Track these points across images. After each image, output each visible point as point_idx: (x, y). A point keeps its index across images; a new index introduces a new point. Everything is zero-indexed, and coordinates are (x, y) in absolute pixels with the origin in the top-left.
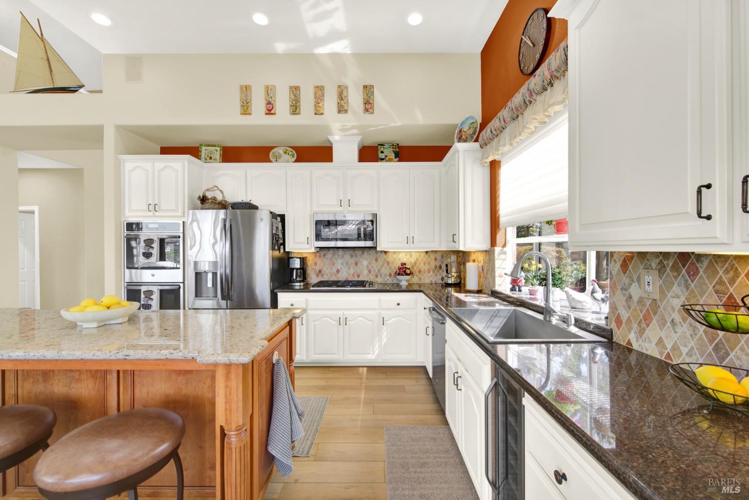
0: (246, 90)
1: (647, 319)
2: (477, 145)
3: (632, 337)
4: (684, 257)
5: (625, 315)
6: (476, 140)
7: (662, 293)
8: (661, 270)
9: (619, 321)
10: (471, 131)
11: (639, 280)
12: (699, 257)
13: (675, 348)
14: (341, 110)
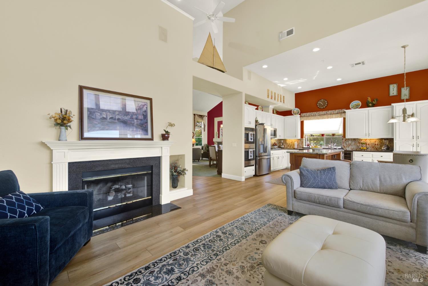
0: (268, 90)
1: (349, 146)
2: (300, 116)
3: (347, 148)
4: (354, 139)
5: (345, 146)
6: (300, 114)
7: (351, 143)
8: (351, 140)
9: (345, 147)
10: (297, 112)
11: (348, 142)
12: (356, 139)
13: (353, 148)
14: (281, 102)
